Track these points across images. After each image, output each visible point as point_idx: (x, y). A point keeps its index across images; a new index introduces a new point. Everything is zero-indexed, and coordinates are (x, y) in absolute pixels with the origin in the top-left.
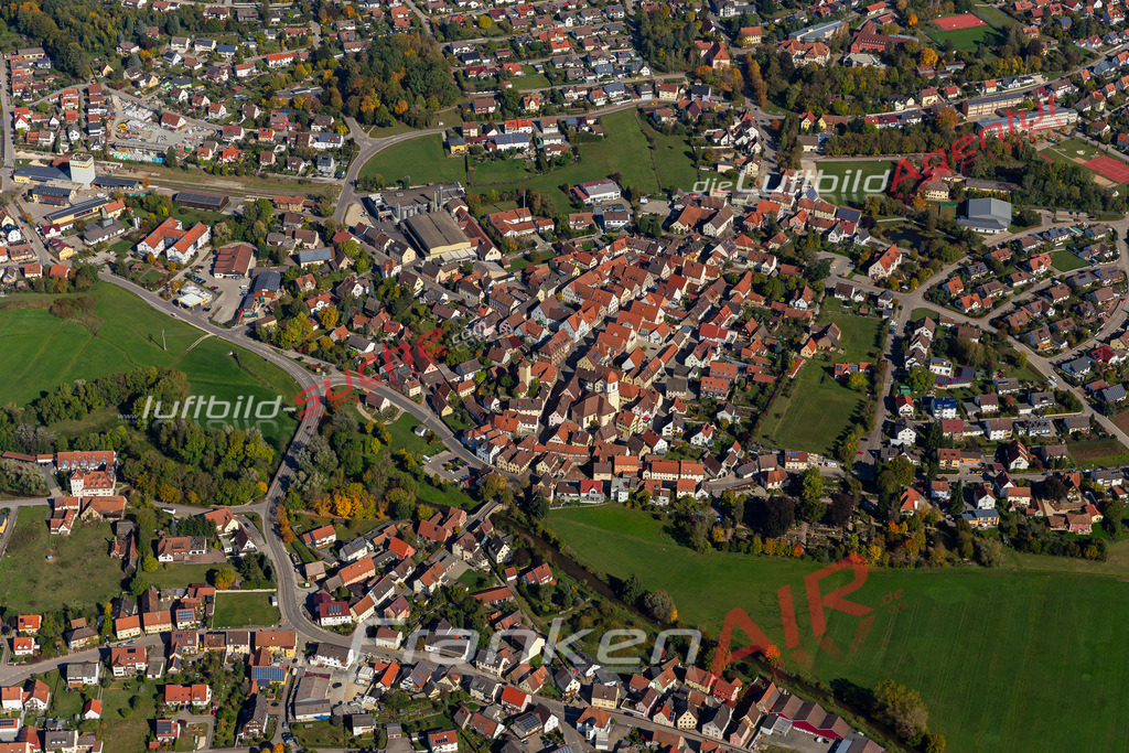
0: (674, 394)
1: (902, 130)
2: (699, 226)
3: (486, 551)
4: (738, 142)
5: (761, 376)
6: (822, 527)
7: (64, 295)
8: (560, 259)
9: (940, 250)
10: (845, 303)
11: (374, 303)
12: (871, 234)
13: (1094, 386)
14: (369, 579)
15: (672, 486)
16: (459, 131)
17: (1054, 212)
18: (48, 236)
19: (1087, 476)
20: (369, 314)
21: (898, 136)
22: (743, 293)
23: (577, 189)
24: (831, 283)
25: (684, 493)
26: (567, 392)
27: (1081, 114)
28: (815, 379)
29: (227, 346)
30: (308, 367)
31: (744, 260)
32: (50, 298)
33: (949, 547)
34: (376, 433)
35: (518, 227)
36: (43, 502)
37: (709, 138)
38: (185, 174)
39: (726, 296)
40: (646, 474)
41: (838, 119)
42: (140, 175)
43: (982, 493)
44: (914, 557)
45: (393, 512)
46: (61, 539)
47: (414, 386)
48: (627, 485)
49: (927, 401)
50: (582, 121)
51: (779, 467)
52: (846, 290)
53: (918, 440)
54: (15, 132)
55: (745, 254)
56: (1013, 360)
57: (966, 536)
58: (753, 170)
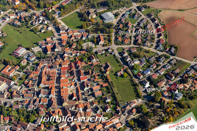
2: (53, 50)
5: (104, 84)
8: (31, 76)
10: (102, 55)
12: (90, 33)
13: (167, 50)
15: (114, 127)
17: (119, 10)
23: (14, 53)
31: (71, 54)
37: (32, 24)
39: (77, 67)
52: (100, 52)
56: (147, 52)
58: (50, 28)
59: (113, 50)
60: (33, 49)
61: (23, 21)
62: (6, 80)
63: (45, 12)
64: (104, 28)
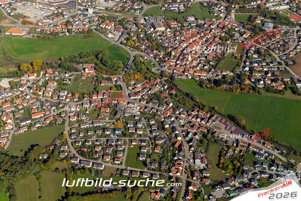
0: (202, 58)
1: (253, 8)
2: (210, 26)
3: (163, 86)
4: (219, 10)
5: (219, 56)
6: (228, 85)
7: (86, 34)
8: (181, 31)
9: (258, 33)
10: (237, 42)
11: (145, 38)
12: (244, 29)
13: (286, 61)
14: (140, 90)
15: (200, 76)
16: (164, 5)
17: (282, 26)
18: (83, 23)
19: (283, 78)
20: (143, 40)
21: (251, 9)
22: (217, 39)
23: (186, 18)
24: (235, 38)
25: (202, 78)
26: (181, 57)
27: (290, 6)
28: (230, 57)
29: (116, 45)
30: (131, 50)
31: (218, 33)
32: (83, 35)
33: (253, 90)
34: (143, 63)
35: (174, 25)
36: (80, 73)
37: (213, 8)
38: (110, 12)
39: (214, 40)
40: (195, 73)
41: (240, 6)
42: (101, 12)
43: (261, 80)
44: (246, 92)
45: (146, 78)
46: (83, 80)
47: (151, 54)
48: (191, 75)
49: (252, 62)
50: (188, 4)
51: (221, 73)
52: (238, 40)
53: (249, 70)
54: (78, 3)
55: (218, 32)
56: (270, 55)
57: (257, 88)
58: (221, 15)
60: (199, 20)
61: (210, 4)
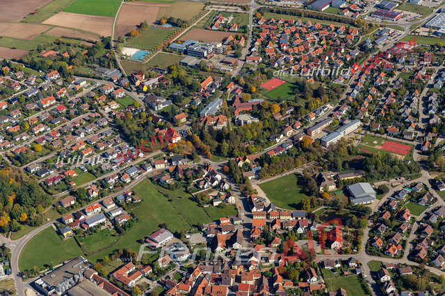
1: (288, 154)
4: (213, 185)
8: (171, 293)
12: (316, 222)
22: (281, 283)
23: (148, 240)
24: (317, 260)
27: (362, 121)
35: (133, 277)
37: (197, 186)
41: (253, 156)
50: (127, 196)
52: (331, 263)
56: (435, 279)
58: (232, 200)
59: (359, 265)
60: (187, 237)
61: (181, 176)
62: (119, 291)
63: (228, 164)
64: (350, 216)
